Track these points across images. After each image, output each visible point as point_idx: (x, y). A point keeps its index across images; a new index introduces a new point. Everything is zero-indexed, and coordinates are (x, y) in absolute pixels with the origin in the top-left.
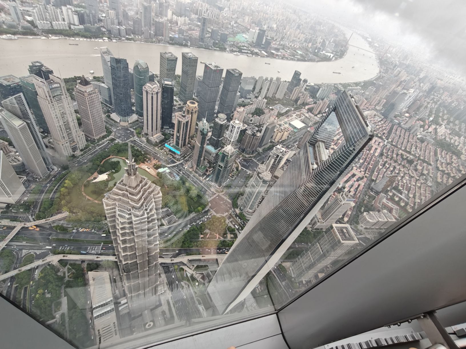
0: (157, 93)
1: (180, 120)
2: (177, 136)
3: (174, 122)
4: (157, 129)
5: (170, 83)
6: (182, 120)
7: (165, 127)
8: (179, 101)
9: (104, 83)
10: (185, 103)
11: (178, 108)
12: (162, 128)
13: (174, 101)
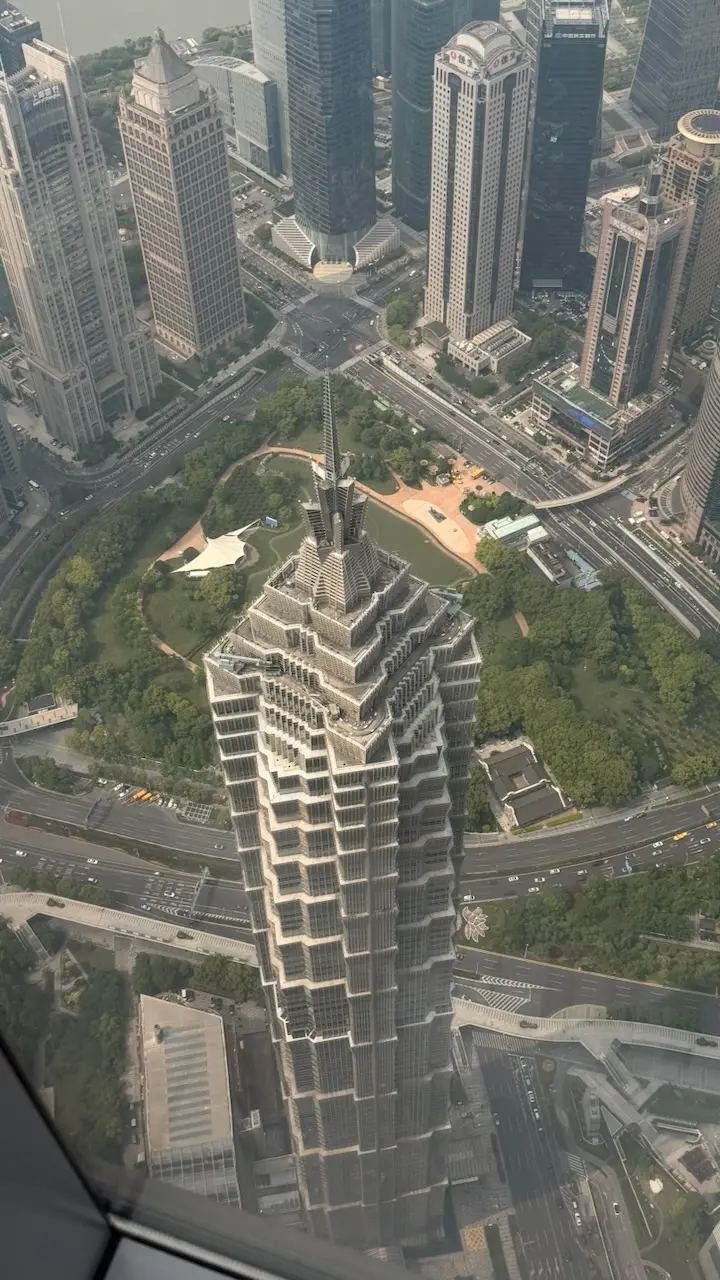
0: (510, 83)
1: (629, 232)
2: (602, 332)
3: (592, 250)
4: (493, 297)
5: (586, 15)
6: (638, 235)
7: (537, 283)
8: (629, 120)
9: (249, 58)
10: (666, 130)
11: (627, 163)
12: (526, 287)
13: (605, 124)
